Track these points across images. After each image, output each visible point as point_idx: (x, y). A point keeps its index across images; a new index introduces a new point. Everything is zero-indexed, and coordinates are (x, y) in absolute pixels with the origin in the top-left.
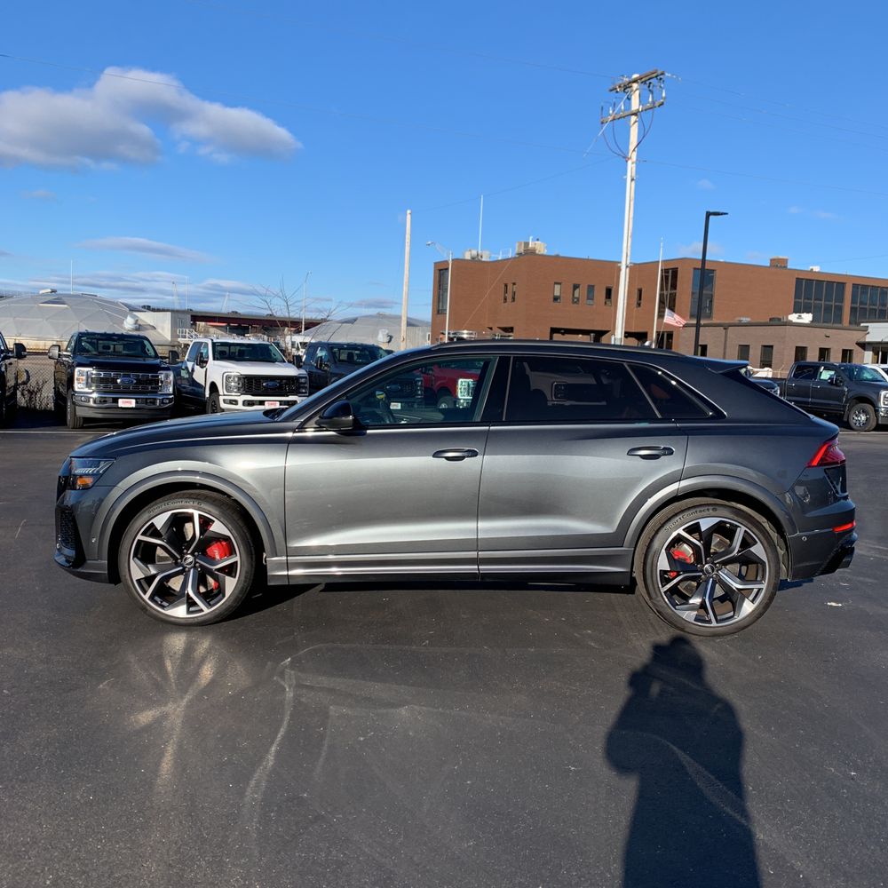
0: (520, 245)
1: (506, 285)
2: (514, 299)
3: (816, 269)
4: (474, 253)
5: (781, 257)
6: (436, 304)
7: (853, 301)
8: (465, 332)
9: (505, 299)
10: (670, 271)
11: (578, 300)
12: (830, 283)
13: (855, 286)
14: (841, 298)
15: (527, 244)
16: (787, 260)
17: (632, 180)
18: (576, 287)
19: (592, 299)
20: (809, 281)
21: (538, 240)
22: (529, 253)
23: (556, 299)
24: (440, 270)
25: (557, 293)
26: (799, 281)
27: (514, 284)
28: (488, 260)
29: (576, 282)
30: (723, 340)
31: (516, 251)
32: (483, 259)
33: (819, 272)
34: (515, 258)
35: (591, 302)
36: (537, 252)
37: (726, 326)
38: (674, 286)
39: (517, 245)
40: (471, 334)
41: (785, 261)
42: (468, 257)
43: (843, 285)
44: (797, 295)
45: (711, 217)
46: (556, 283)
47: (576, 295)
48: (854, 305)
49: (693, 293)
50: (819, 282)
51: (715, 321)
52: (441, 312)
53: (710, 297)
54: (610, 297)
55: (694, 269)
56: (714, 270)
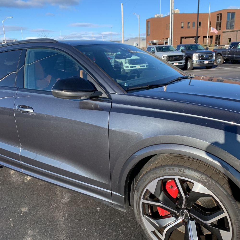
1: (167, 24)
2: (169, 28)
4: (158, 15)
6: (147, 33)
8: (155, 40)
9: (167, 29)
10: (220, 14)
11: (190, 27)
18: (189, 23)
23: (182, 27)
24: (148, 22)
25: (182, 25)
27: (169, 24)
28: (162, 17)
29: (189, 21)
30: (236, 36)
35: (194, 27)
36: (176, 13)
37: (237, 31)
38: (221, 19)
40: (157, 41)
42: (156, 16)
46: (182, 22)
47: (189, 25)
49: (227, 22)
51: (235, 30)
52: (148, 35)
53: (234, 22)
54: (200, 25)
55: (228, 12)
56: (235, 12)
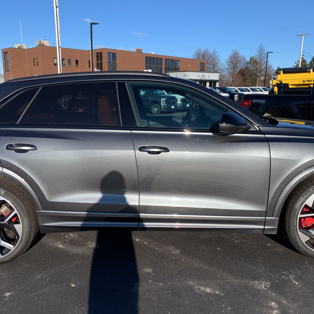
0: (38, 42)
1: (34, 59)
2: (38, 64)
3: (153, 53)
4: (19, 45)
5: (140, 48)
6: (5, 68)
7: (166, 65)
9: (34, 65)
10: (99, 53)
11: (65, 65)
12: (157, 58)
13: (166, 59)
14: (161, 64)
15: (40, 41)
16: (142, 50)
17: (57, 7)
18: (63, 60)
19: (71, 65)
20: (150, 58)
21: (46, 40)
22: (41, 45)
23: (55, 64)
24: (4, 53)
25: (55, 62)
26: (147, 57)
27: (37, 58)
28: (26, 48)
29: (63, 58)
31: (37, 45)
32: (24, 48)
33: (153, 54)
34: (37, 47)
35: (70, 66)
36: (45, 45)
38: (101, 59)
39: (37, 42)
41: (141, 50)
42: (16, 47)
43: (161, 59)
44: (146, 63)
45: (93, 25)
46: (54, 58)
47: (64, 63)
48: (166, 67)
49: (109, 63)
50: (154, 58)
52: (7, 70)
53: (116, 64)
54: (78, 64)
55: (108, 52)
56: (115, 53)
